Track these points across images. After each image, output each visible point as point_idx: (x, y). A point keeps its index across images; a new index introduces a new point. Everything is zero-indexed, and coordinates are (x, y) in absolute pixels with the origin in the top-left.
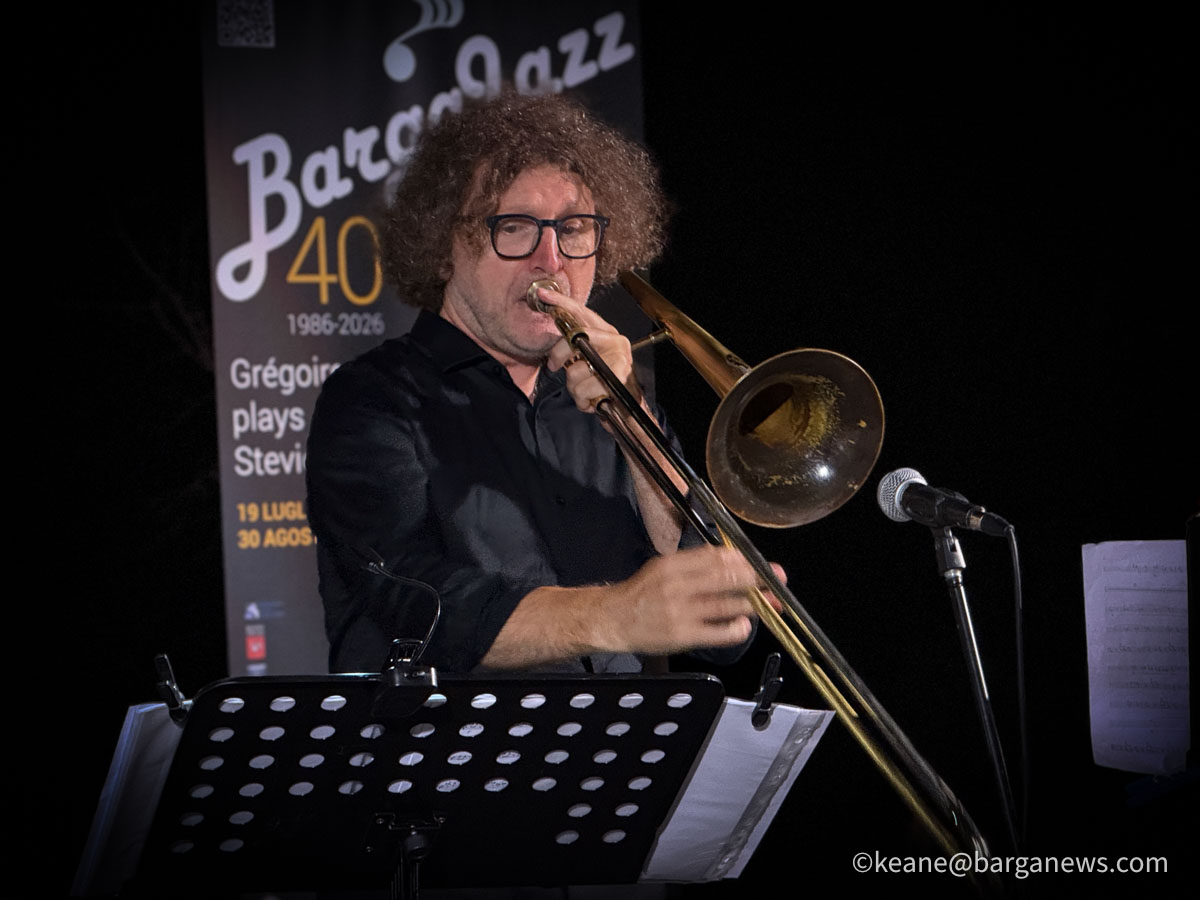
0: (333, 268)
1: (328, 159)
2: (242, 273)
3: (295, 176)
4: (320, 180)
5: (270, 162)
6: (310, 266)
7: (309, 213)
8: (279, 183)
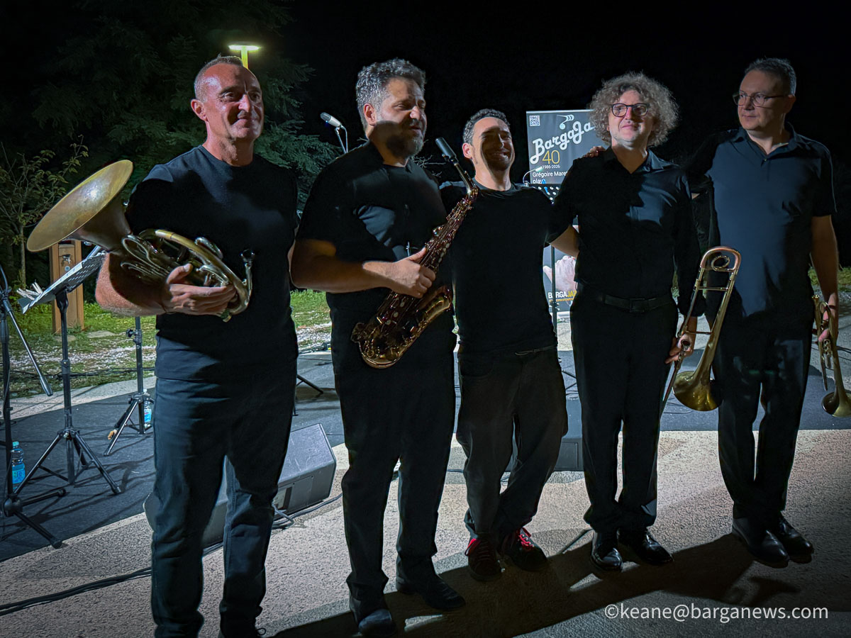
0: (550, 158)
1: (550, 142)
2: (534, 160)
3: (544, 145)
4: (548, 145)
5: (539, 143)
6: (547, 158)
7: (546, 150)
8: (541, 146)
